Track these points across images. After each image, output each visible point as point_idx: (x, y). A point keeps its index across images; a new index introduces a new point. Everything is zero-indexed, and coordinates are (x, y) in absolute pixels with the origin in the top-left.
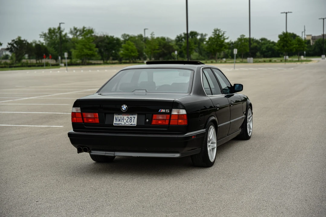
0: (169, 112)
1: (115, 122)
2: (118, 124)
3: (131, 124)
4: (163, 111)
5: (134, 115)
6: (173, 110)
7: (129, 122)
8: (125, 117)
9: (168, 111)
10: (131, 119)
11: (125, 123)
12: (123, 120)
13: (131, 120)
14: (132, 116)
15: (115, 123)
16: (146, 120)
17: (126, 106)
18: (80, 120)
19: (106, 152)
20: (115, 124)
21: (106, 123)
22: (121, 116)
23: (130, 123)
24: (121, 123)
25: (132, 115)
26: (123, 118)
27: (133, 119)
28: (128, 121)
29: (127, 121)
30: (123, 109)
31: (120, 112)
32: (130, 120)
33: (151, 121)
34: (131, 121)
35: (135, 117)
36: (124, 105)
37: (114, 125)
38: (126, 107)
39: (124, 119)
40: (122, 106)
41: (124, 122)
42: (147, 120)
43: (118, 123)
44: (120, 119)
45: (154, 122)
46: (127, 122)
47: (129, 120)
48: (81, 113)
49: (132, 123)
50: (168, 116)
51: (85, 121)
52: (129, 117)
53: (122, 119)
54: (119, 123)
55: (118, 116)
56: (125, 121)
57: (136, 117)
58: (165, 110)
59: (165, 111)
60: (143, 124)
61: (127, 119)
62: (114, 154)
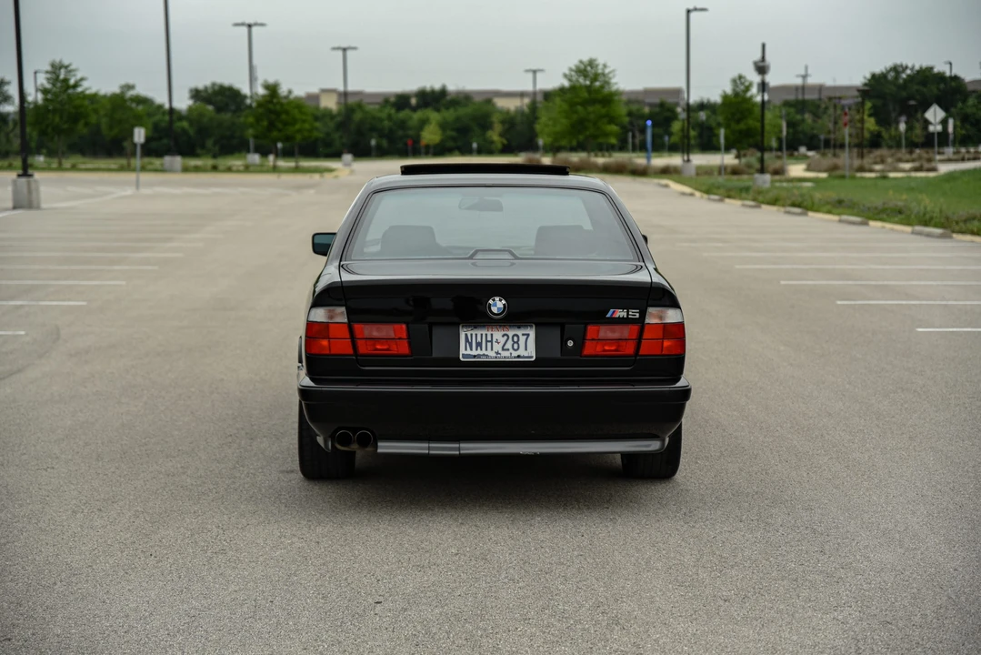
0: (638, 315)
1: (464, 351)
2: (475, 356)
3: (519, 356)
4: (621, 313)
5: (526, 326)
6: (651, 310)
7: (511, 350)
8: (498, 335)
9: (634, 314)
10: (516, 339)
11: (497, 353)
12: (489, 344)
13: (517, 342)
14: (520, 332)
15: (466, 353)
16: (564, 343)
17: (504, 302)
18: (343, 347)
19: (432, 445)
20: (464, 356)
21: (435, 354)
22: (484, 332)
23: (515, 354)
24: (484, 352)
25: (519, 327)
26: (489, 339)
27: (522, 339)
28: (509, 345)
29: (506, 347)
30: (495, 310)
31: (483, 319)
32: (514, 342)
33: (580, 345)
34: (516, 346)
35: (528, 335)
36: (497, 299)
37: (462, 359)
38: (504, 305)
39: (494, 340)
40: (491, 301)
41: (495, 349)
42: (570, 343)
43: (474, 352)
44: (479, 340)
45: (589, 349)
46: (503, 349)
47: (510, 342)
48: (350, 326)
49: (522, 352)
50: (636, 328)
51: (363, 349)
52: (511, 333)
53: (487, 341)
54: (479, 352)
55: (474, 332)
56: (497, 347)
57: (532, 333)
58: (628, 312)
59: (628, 314)
60: (557, 354)
61: (503, 340)
62: (459, 449)
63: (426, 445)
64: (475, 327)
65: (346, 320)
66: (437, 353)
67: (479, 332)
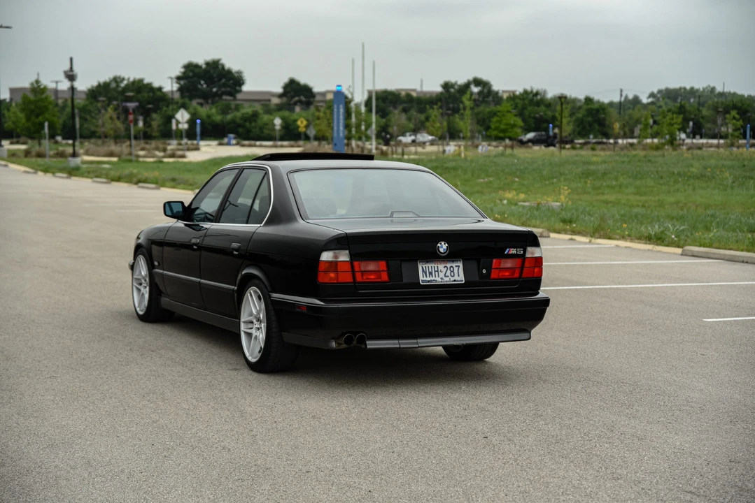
0: (522, 252)
1: (423, 278)
2: (429, 281)
3: (455, 281)
4: (513, 251)
5: (457, 261)
6: (528, 248)
7: (450, 277)
8: (441, 266)
9: (520, 251)
10: (452, 269)
11: (442, 279)
12: (437, 273)
13: (453, 271)
14: (454, 265)
16: (480, 271)
17: (447, 245)
18: (346, 278)
19: (401, 341)
20: (423, 281)
22: (433, 265)
23: (452, 279)
24: (434, 278)
25: (453, 262)
26: (436, 269)
27: (456, 269)
28: (448, 273)
30: (441, 250)
31: (434, 257)
32: (451, 271)
33: (490, 272)
34: (452, 274)
35: (459, 266)
36: (443, 243)
37: (421, 283)
38: (447, 247)
39: (439, 270)
40: (439, 245)
41: (440, 277)
42: (484, 271)
43: (428, 279)
44: (430, 270)
45: (494, 275)
46: (445, 276)
47: (449, 271)
48: (351, 262)
49: (456, 278)
50: (520, 260)
51: (359, 278)
52: (449, 265)
53: (435, 271)
54: (431, 278)
55: (427, 265)
56: (442, 275)
57: (461, 264)
58: (517, 250)
59: (517, 252)
60: (477, 279)
61: (444, 270)
62: (417, 343)
63: (397, 341)
64: (427, 262)
65: (348, 259)
66: (405, 280)
67: (430, 265)
